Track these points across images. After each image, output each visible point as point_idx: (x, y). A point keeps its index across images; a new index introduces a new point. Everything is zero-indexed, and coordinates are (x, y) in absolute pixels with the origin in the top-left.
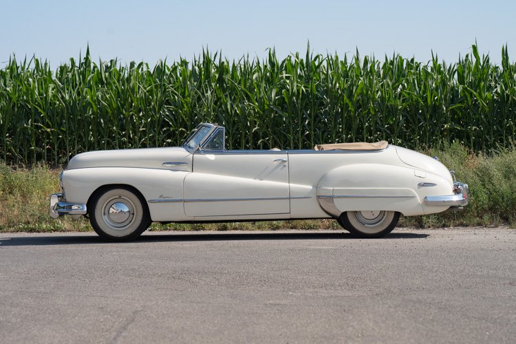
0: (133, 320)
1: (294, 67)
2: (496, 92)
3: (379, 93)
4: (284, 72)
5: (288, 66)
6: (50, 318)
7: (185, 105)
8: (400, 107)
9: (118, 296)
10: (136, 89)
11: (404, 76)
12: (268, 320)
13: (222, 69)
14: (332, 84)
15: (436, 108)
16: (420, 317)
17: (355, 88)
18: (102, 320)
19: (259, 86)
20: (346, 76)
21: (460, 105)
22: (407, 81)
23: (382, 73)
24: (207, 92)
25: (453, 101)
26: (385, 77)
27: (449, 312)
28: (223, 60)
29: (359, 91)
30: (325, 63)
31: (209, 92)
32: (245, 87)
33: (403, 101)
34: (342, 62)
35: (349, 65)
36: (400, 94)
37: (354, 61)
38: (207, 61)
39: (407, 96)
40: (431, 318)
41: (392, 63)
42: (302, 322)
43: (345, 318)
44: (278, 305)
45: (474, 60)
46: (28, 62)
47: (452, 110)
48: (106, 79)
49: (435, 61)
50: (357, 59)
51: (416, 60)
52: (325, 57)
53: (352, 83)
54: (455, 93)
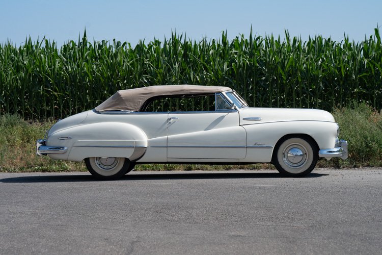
0: (132, 250)
1: (240, 45)
3: (305, 65)
4: (233, 49)
5: (236, 44)
6: (70, 248)
7: (159, 75)
8: (321, 76)
9: (117, 228)
10: (122, 63)
11: (323, 52)
12: (234, 250)
13: (186, 46)
14: (269, 59)
15: (348, 76)
16: (348, 248)
17: (286, 62)
18: (109, 250)
19: (214, 60)
20: (279, 52)
21: (365, 74)
22: (326, 56)
23: (306, 49)
24: (175, 64)
25: (360, 71)
26: (308, 54)
27: (369, 243)
28: (187, 40)
29: (289, 64)
30: (264, 43)
31: (177, 65)
32: (203, 61)
33: (323, 71)
34: (276, 41)
35: (281, 43)
36: (321, 65)
37: (285, 41)
38: (175, 42)
39: (326, 67)
40: (357, 249)
41: (314, 42)
42: (260, 252)
43: (292, 249)
44: (239, 236)
45: (376, 40)
46: (40, 42)
47: (360, 78)
48: (99, 55)
49: (347, 40)
50: (288, 39)
51: (332, 40)
52: (264, 38)
53: (284, 58)
54: (362, 65)
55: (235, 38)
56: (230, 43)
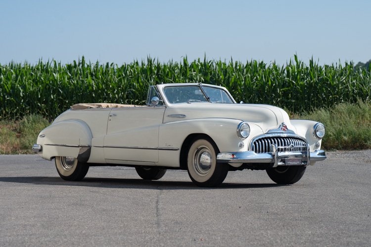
1: (197, 66)
2: (307, 82)
3: (244, 82)
4: (192, 70)
5: (194, 66)
13: (158, 68)
15: (274, 90)
17: (231, 79)
19: (179, 78)
21: (287, 88)
22: (259, 75)
23: (245, 70)
24: (151, 80)
25: (283, 86)
26: (247, 73)
28: (159, 62)
29: (233, 81)
30: (215, 65)
31: (152, 80)
34: (223, 63)
36: (255, 82)
37: (230, 64)
38: (151, 63)
41: (251, 65)
45: (295, 63)
46: (50, 62)
47: (283, 91)
49: (274, 64)
51: (264, 62)
53: (229, 76)
54: (284, 83)
55: (193, 61)
56: (190, 65)
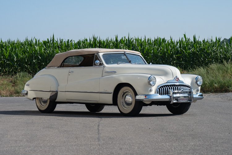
1: (124, 41)
2: (192, 50)
3: (153, 51)
4: (121, 44)
5: (122, 41)
13: (100, 42)
14: (137, 48)
15: (172, 56)
21: (179, 55)
22: (162, 47)
25: (177, 54)
26: (154, 45)
28: (100, 39)
29: (146, 50)
30: (134, 40)
34: (140, 39)
35: (142, 41)
36: (160, 51)
37: (144, 40)
38: (95, 39)
41: (157, 40)
45: (185, 39)
46: (33, 40)
47: (177, 56)
49: (171, 40)
50: (145, 39)
51: (165, 39)
52: (135, 38)
53: (144, 47)
54: (178, 51)
55: (121, 38)
56: (119, 41)
